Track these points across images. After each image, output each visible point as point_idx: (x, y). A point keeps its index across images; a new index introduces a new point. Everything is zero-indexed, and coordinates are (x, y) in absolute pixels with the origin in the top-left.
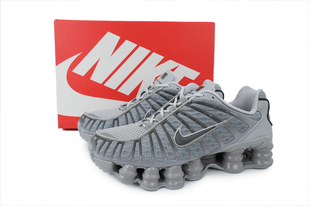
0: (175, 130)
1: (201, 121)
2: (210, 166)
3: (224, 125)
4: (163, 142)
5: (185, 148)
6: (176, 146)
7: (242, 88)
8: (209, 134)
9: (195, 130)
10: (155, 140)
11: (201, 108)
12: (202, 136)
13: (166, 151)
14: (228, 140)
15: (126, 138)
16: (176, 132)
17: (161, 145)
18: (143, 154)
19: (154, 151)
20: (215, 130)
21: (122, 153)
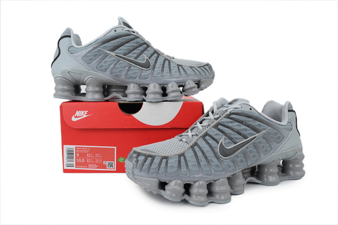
0: (218, 142)
1: (242, 132)
2: (249, 180)
3: (263, 135)
4: (207, 154)
5: (230, 159)
6: (221, 158)
7: (267, 103)
8: (251, 144)
9: (237, 141)
10: (199, 154)
11: (240, 119)
12: (245, 147)
13: (212, 164)
14: (266, 151)
15: (169, 153)
16: (220, 143)
17: (206, 158)
18: (190, 168)
19: (200, 165)
20: (256, 140)
21: (168, 168)
